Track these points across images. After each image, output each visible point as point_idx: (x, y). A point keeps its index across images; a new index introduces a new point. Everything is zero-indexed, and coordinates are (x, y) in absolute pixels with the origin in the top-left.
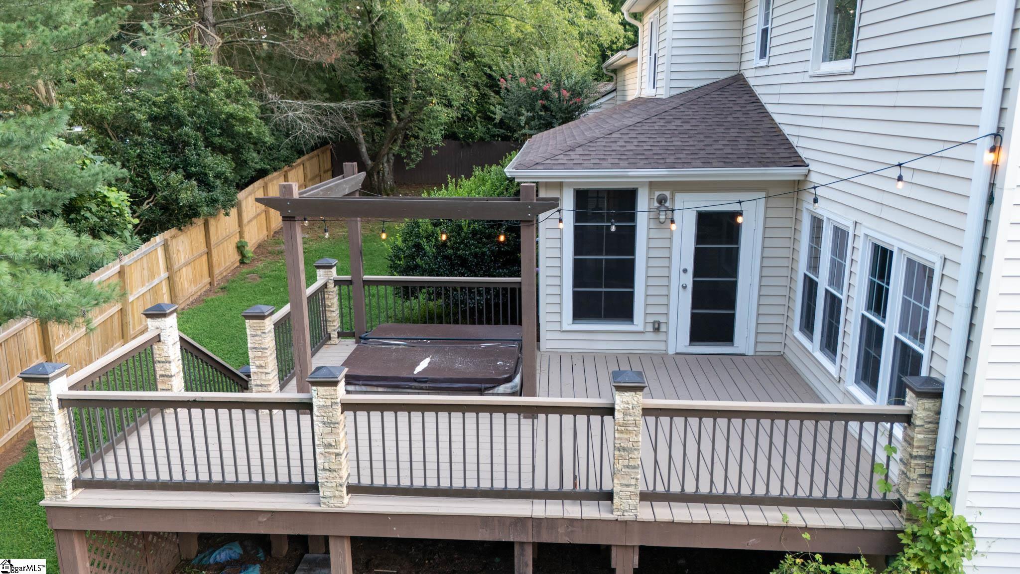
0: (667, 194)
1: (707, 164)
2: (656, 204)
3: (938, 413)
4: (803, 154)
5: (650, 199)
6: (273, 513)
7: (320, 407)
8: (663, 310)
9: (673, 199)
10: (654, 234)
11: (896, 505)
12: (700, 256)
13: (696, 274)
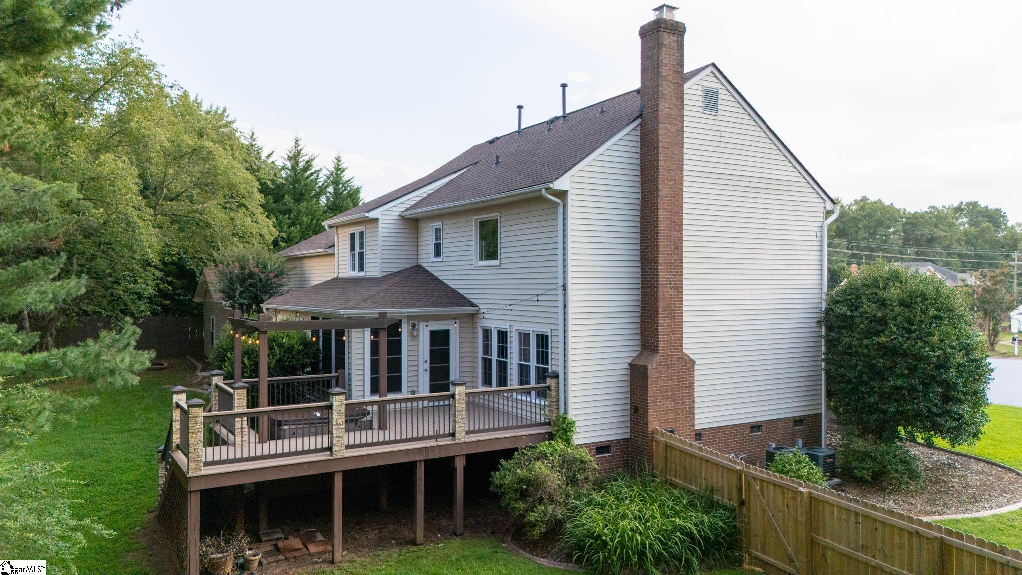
0: (416, 322)
1: (435, 306)
2: (411, 328)
3: (558, 384)
4: (474, 302)
5: (408, 325)
6: (310, 462)
7: (337, 406)
8: (416, 384)
9: (418, 325)
10: (411, 343)
11: (549, 424)
12: (432, 353)
13: (431, 363)
